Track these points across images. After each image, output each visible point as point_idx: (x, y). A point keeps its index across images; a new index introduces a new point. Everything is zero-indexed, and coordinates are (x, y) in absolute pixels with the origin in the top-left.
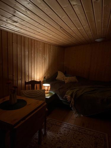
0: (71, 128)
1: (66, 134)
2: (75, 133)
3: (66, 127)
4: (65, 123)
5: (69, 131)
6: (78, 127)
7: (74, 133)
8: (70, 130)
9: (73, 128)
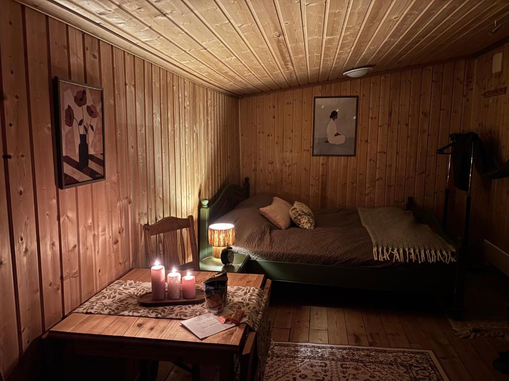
0: (326, 356)
1: (319, 374)
2: (344, 366)
3: (309, 354)
4: (301, 346)
5: (326, 365)
6: (344, 349)
7: (342, 366)
8: (327, 362)
9: (332, 354)
